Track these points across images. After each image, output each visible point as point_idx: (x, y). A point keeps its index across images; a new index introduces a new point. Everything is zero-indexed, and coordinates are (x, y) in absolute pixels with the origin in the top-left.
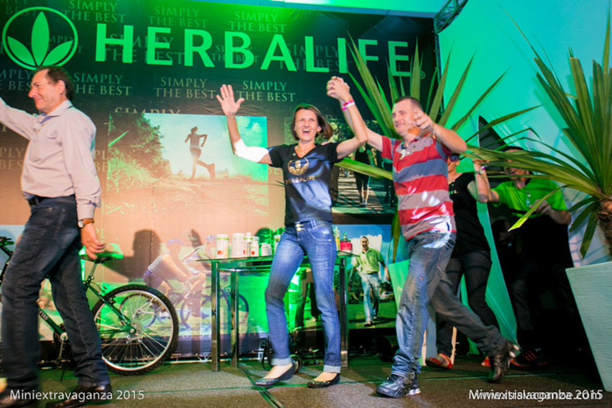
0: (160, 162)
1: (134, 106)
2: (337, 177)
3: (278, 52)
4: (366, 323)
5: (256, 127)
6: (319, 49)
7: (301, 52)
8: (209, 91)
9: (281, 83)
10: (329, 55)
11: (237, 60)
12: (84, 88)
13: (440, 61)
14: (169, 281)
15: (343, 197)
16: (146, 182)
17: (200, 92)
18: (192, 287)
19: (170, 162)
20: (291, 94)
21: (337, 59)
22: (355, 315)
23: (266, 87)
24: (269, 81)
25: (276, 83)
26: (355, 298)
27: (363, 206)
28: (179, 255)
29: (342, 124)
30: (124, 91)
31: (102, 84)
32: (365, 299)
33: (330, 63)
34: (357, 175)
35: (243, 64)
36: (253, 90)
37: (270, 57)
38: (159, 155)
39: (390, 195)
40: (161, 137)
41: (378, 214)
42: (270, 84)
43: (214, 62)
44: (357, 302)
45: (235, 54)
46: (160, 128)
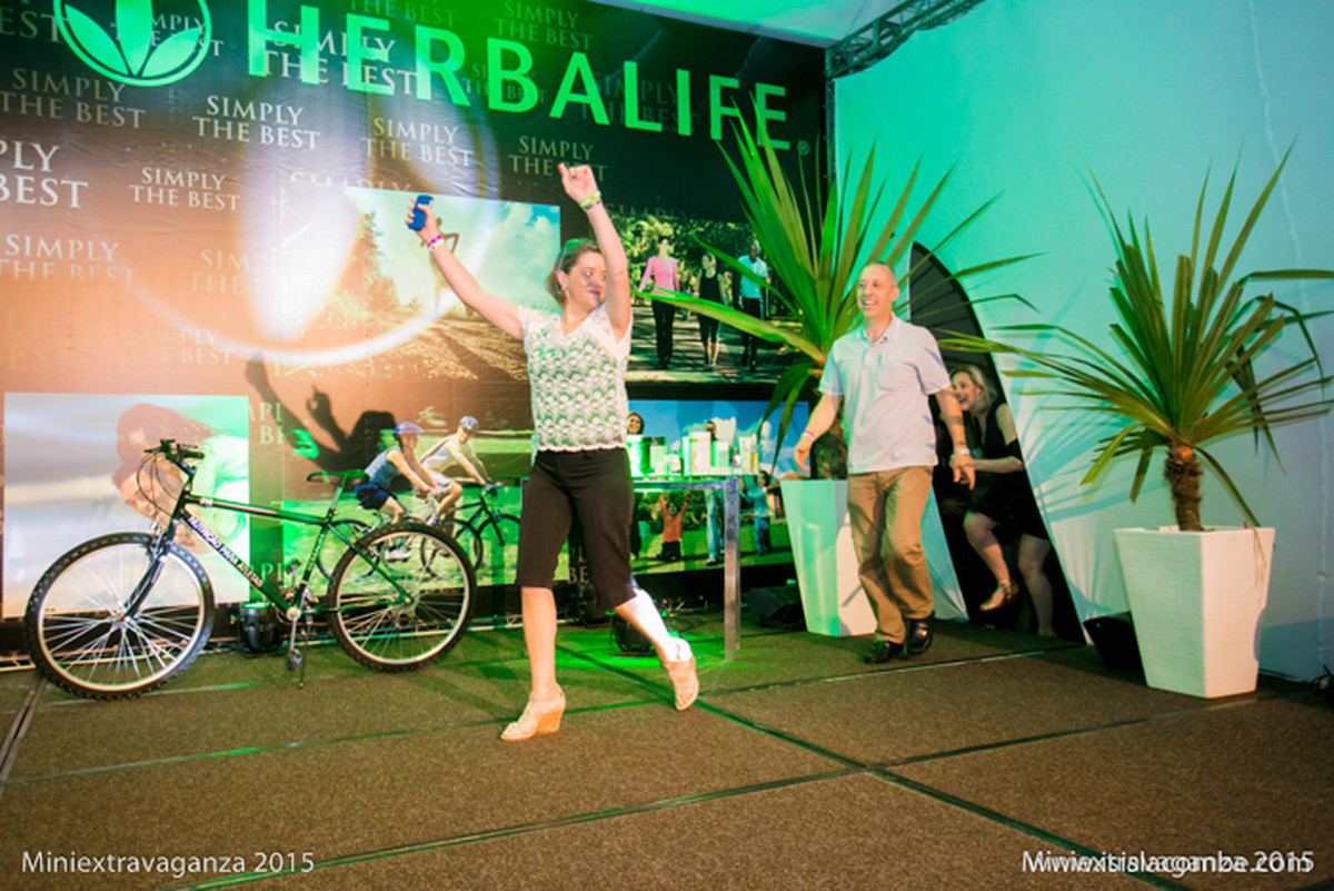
0: (376, 282)
1: (326, 171)
2: (671, 319)
3: (579, 87)
4: (709, 561)
5: (542, 222)
6: (647, 87)
7: (617, 91)
8: (461, 151)
9: (583, 146)
10: (663, 99)
11: (509, 96)
12: (229, 129)
13: (832, 125)
14: (400, 497)
15: (680, 354)
16: (353, 319)
17: (446, 152)
18: (439, 507)
19: (396, 282)
20: (601, 168)
21: (675, 108)
22: (693, 548)
23: (558, 152)
24: (564, 140)
25: (575, 145)
26: (695, 520)
27: (710, 370)
28: (415, 451)
29: (681, 227)
30: (306, 138)
31: (264, 123)
32: (709, 522)
33: (665, 114)
34: (701, 318)
35: (520, 104)
36: (537, 155)
37: (564, 96)
38: (375, 269)
39: (750, 353)
40: (379, 234)
41: (731, 384)
42: (565, 146)
43: (467, 95)
44: (696, 528)
45: (505, 83)
46: (376, 216)
